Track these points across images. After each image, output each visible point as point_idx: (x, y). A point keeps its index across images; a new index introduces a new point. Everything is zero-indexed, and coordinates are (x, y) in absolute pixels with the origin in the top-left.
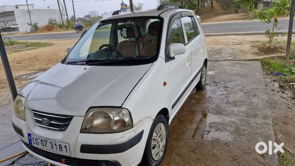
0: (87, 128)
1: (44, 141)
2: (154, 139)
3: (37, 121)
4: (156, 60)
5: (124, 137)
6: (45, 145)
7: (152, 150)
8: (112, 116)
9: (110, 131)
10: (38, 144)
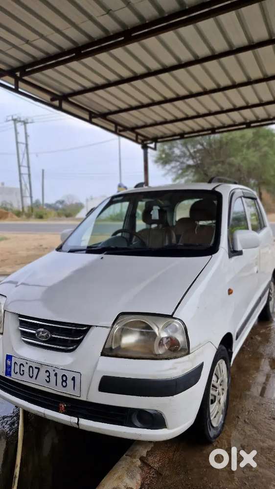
0: (113, 348)
1: (35, 369)
3: (24, 334)
4: (217, 252)
5: (175, 368)
6: (35, 377)
7: (211, 406)
8: (156, 330)
9: (153, 356)
10: (22, 373)
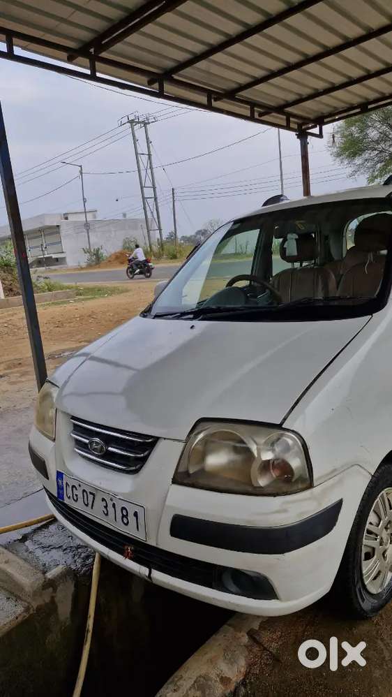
0: (191, 471)
1: (91, 494)
2: (369, 532)
3: (78, 443)
4: (382, 309)
5: (285, 511)
6: (90, 503)
7: (364, 563)
8: (254, 448)
9: (250, 489)
10: (75, 499)
